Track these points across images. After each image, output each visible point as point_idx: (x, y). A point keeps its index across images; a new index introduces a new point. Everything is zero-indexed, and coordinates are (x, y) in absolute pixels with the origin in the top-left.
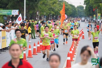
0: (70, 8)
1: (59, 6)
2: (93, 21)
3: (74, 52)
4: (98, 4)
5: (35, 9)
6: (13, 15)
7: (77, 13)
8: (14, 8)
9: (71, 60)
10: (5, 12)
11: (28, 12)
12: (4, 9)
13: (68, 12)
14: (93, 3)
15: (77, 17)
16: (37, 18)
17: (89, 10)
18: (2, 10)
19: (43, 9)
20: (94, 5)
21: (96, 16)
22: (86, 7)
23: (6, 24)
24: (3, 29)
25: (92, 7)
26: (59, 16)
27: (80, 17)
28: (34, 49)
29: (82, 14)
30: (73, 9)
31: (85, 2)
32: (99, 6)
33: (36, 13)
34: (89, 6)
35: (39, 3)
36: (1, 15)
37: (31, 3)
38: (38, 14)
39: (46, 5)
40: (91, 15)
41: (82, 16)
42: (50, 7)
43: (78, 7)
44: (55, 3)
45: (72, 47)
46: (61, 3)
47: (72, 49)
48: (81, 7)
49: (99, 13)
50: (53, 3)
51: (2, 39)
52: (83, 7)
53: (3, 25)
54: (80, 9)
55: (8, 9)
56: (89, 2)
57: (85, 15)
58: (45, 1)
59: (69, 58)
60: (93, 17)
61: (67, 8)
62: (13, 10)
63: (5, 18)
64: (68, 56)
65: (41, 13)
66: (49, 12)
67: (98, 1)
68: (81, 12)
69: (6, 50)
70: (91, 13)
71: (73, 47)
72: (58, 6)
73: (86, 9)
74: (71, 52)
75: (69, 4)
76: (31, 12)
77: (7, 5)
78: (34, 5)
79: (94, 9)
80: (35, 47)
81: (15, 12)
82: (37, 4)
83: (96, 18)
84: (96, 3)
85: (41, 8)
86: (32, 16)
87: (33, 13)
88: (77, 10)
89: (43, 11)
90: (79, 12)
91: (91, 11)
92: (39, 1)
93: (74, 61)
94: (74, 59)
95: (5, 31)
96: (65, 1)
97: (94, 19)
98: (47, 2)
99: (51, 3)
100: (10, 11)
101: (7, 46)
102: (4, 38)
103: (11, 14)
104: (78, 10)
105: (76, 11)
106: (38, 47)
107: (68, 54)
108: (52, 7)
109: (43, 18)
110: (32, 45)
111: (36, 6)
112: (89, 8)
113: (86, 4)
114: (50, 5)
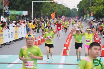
0: (66, 10)
1: (59, 9)
2: (84, 20)
3: (69, 43)
4: (88, 7)
5: (40, 10)
6: (23, 15)
7: (72, 14)
8: (24, 9)
9: (67, 49)
10: (17, 13)
11: (35, 12)
12: (16, 10)
13: (65, 13)
14: (84, 6)
15: (72, 17)
16: (41, 17)
17: (81, 12)
18: (15, 11)
19: (46, 10)
20: (85, 8)
21: (86, 16)
22: (79, 10)
23: (18, 21)
24: (15, 25)
25: (83, 9)
26: (58, 16)
27: (74, 17)
28: (39, 40)
29: (75, 15)
30: (69, 11)
31: (78, 5)
32: (88, 9)
33: (41, 14)
34: (81, 8)
35: (43, 6)
36: (15, 15)
37: (37, 6)
38: (42, 14)
39: (48, 7)
40: (82, 16)
41: (75, 16)
42: (52, 9)
43: (72, 9)
44: (55, 6)
45: (67, 39)
46: (60, 6)
47: (68, 41)
48: (75, 10)
49: (88, 14)
50: (54, 6)
51: (15, 32)
52: (76, 10)
53: (16, 22)
54: (74, 11)
55: (19, 10)
56: (81, 6)
57: (78, 15)
58: (48, 4)
59: (65, 48)
60: (84, 17)
61: (64, 10)
62: (23, 11)
63: (18, 17)
64: (65, 46)
65: (45, 13)
66: (51, 12)
67: (88, 5)
68: (74, 13)
69: (18, 41)
70: (83, 14)
71: (69, 40)
72: (57, 8)
73: (78, 11)
74: (67, 43)
75: (66, 7)
76: (37, 13)
77: (19, 7)
78: (39, 7)
79: (84, 11)
80: (40, 39)
81: (25, 13)
82: (41, 7)
83: (86, 18)
84: (86, 6)
85: (44, 10)
86: (38, 16)
87: (38, 13)
88: (71, 11)
89: (46, 12)
90: (73, 13)
91: (82, 12)
92: (43, 4)
93: (69, 50)
94: (69, 48)
95: (18, 27)
96: (63, 5)
97: (85, 19)
98: (49, 5)
99: (52, 6)
100: (21, 11)
101: (18, 38)
102: (16, 32)
103: (22, 14)
104: (73, 11)
105: (71, 13)
106: (42, 39)
107: (65, 45)
108: (53, 9)
109: (46, 17)
110: (37, 38)
111: (41, 8)
112: (80, 10)
113: (79, 7)
114: (51, 8)
